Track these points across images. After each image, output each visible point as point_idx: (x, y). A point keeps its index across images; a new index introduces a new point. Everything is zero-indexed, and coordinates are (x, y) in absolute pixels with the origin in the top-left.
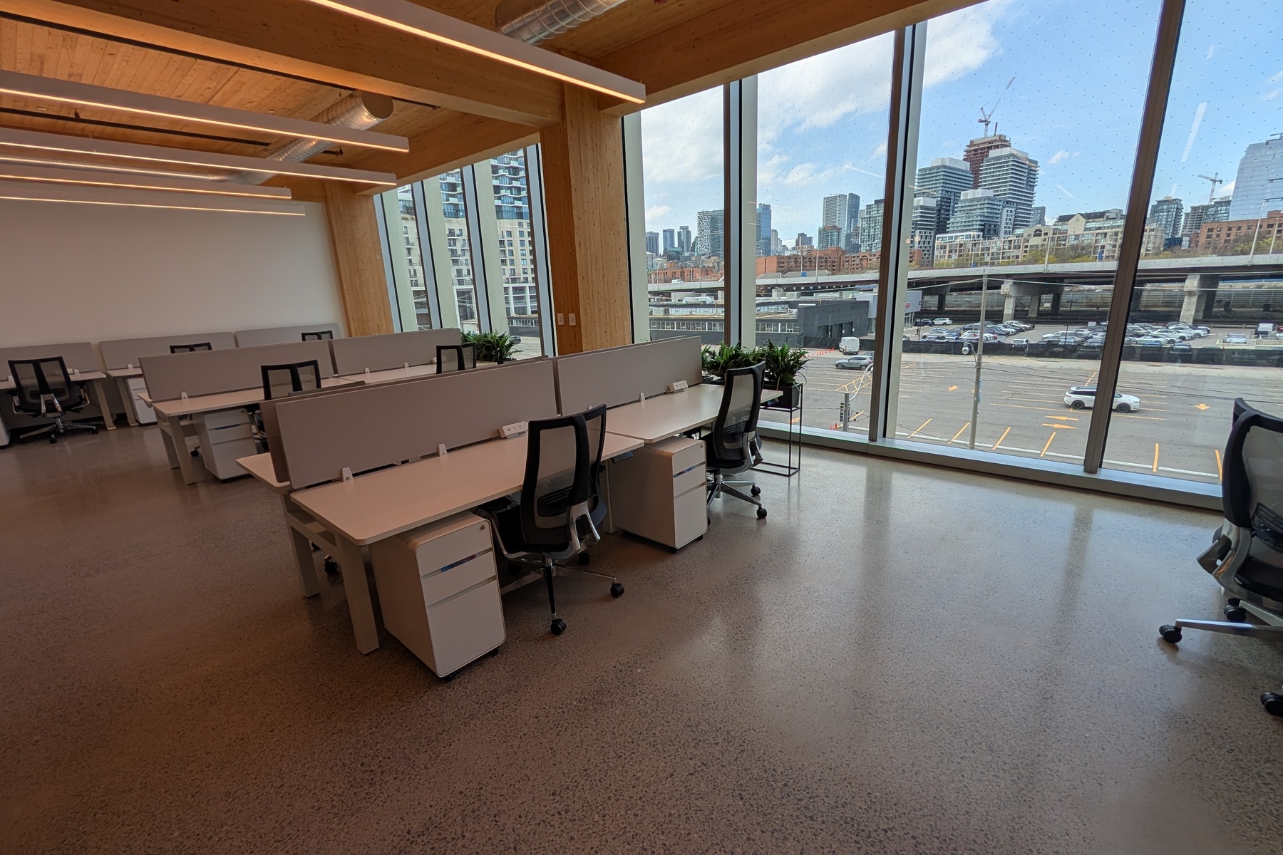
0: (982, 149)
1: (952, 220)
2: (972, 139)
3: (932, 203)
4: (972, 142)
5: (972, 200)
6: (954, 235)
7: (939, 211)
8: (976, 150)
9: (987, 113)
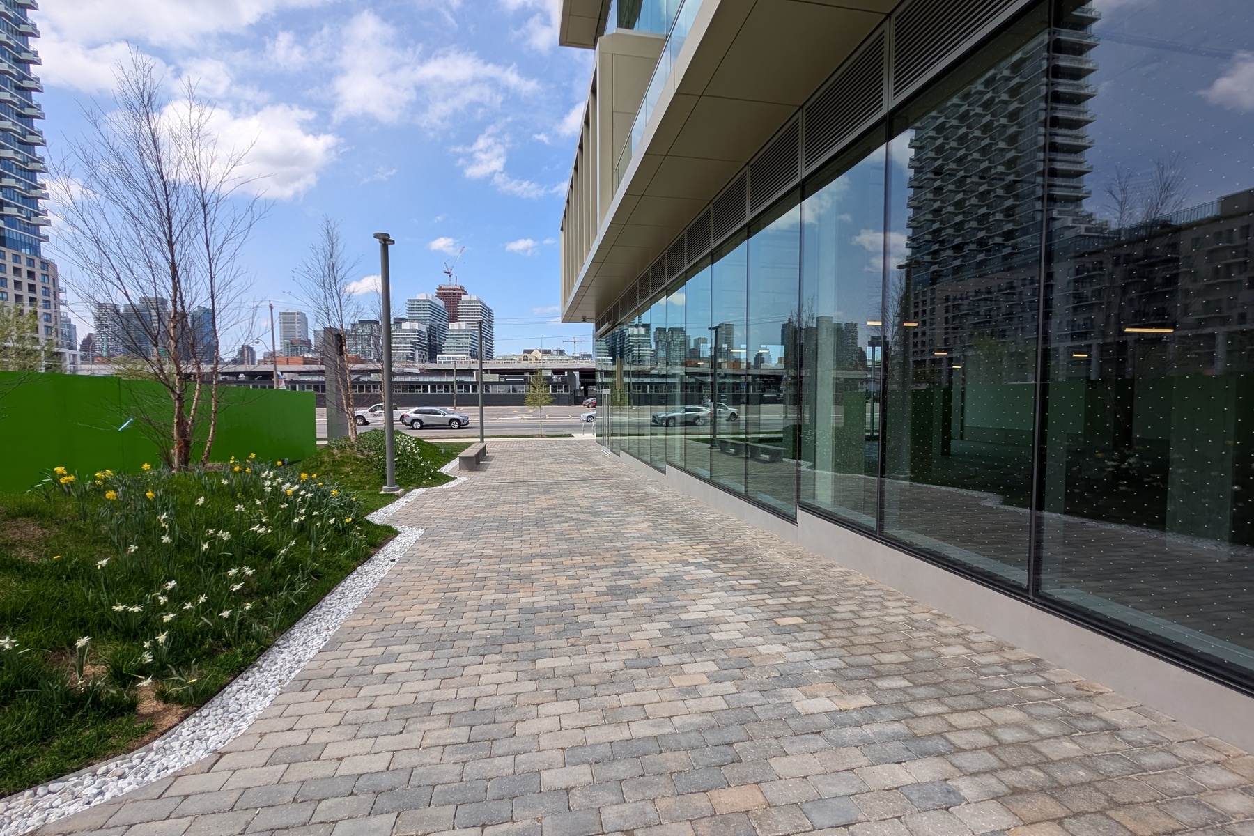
0: (449, 293)
1: (446, 345)
2: (441, 284)
3: (424, 329)
4: (440, 287)
5: (459, 330)
6: (451, 356)
7: (429, 336)
8: (445, 294)
9: (450, 268)
